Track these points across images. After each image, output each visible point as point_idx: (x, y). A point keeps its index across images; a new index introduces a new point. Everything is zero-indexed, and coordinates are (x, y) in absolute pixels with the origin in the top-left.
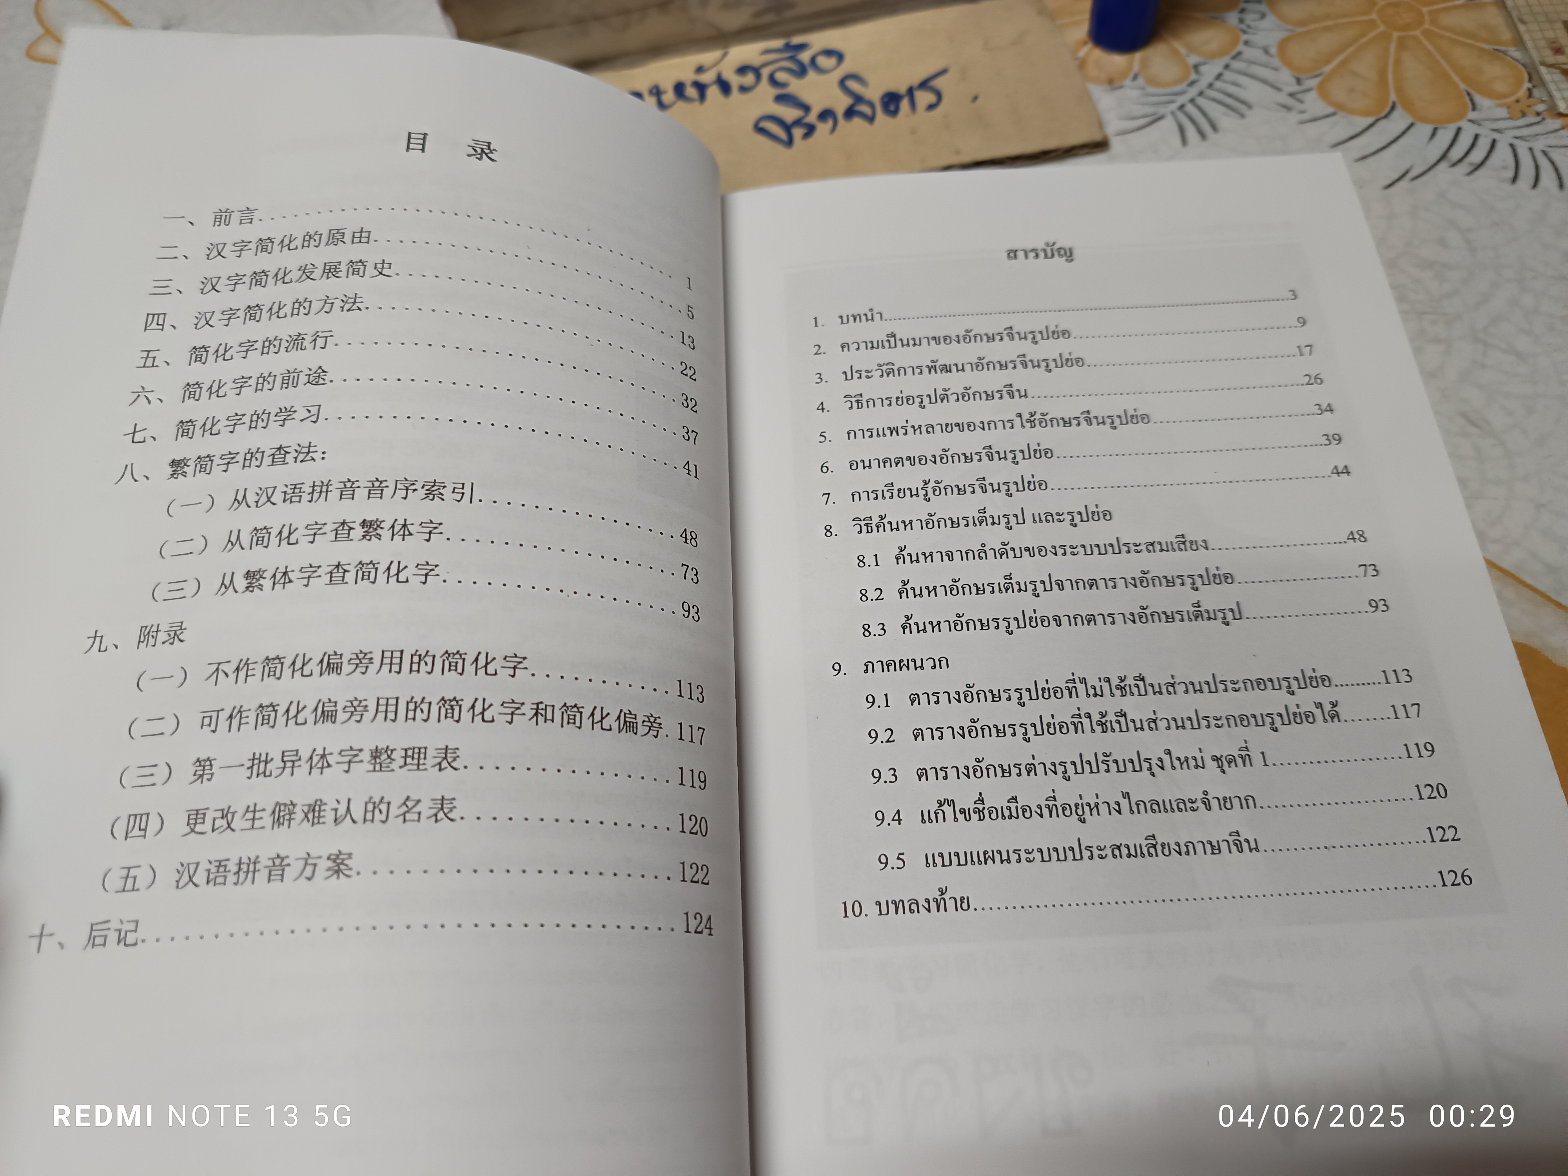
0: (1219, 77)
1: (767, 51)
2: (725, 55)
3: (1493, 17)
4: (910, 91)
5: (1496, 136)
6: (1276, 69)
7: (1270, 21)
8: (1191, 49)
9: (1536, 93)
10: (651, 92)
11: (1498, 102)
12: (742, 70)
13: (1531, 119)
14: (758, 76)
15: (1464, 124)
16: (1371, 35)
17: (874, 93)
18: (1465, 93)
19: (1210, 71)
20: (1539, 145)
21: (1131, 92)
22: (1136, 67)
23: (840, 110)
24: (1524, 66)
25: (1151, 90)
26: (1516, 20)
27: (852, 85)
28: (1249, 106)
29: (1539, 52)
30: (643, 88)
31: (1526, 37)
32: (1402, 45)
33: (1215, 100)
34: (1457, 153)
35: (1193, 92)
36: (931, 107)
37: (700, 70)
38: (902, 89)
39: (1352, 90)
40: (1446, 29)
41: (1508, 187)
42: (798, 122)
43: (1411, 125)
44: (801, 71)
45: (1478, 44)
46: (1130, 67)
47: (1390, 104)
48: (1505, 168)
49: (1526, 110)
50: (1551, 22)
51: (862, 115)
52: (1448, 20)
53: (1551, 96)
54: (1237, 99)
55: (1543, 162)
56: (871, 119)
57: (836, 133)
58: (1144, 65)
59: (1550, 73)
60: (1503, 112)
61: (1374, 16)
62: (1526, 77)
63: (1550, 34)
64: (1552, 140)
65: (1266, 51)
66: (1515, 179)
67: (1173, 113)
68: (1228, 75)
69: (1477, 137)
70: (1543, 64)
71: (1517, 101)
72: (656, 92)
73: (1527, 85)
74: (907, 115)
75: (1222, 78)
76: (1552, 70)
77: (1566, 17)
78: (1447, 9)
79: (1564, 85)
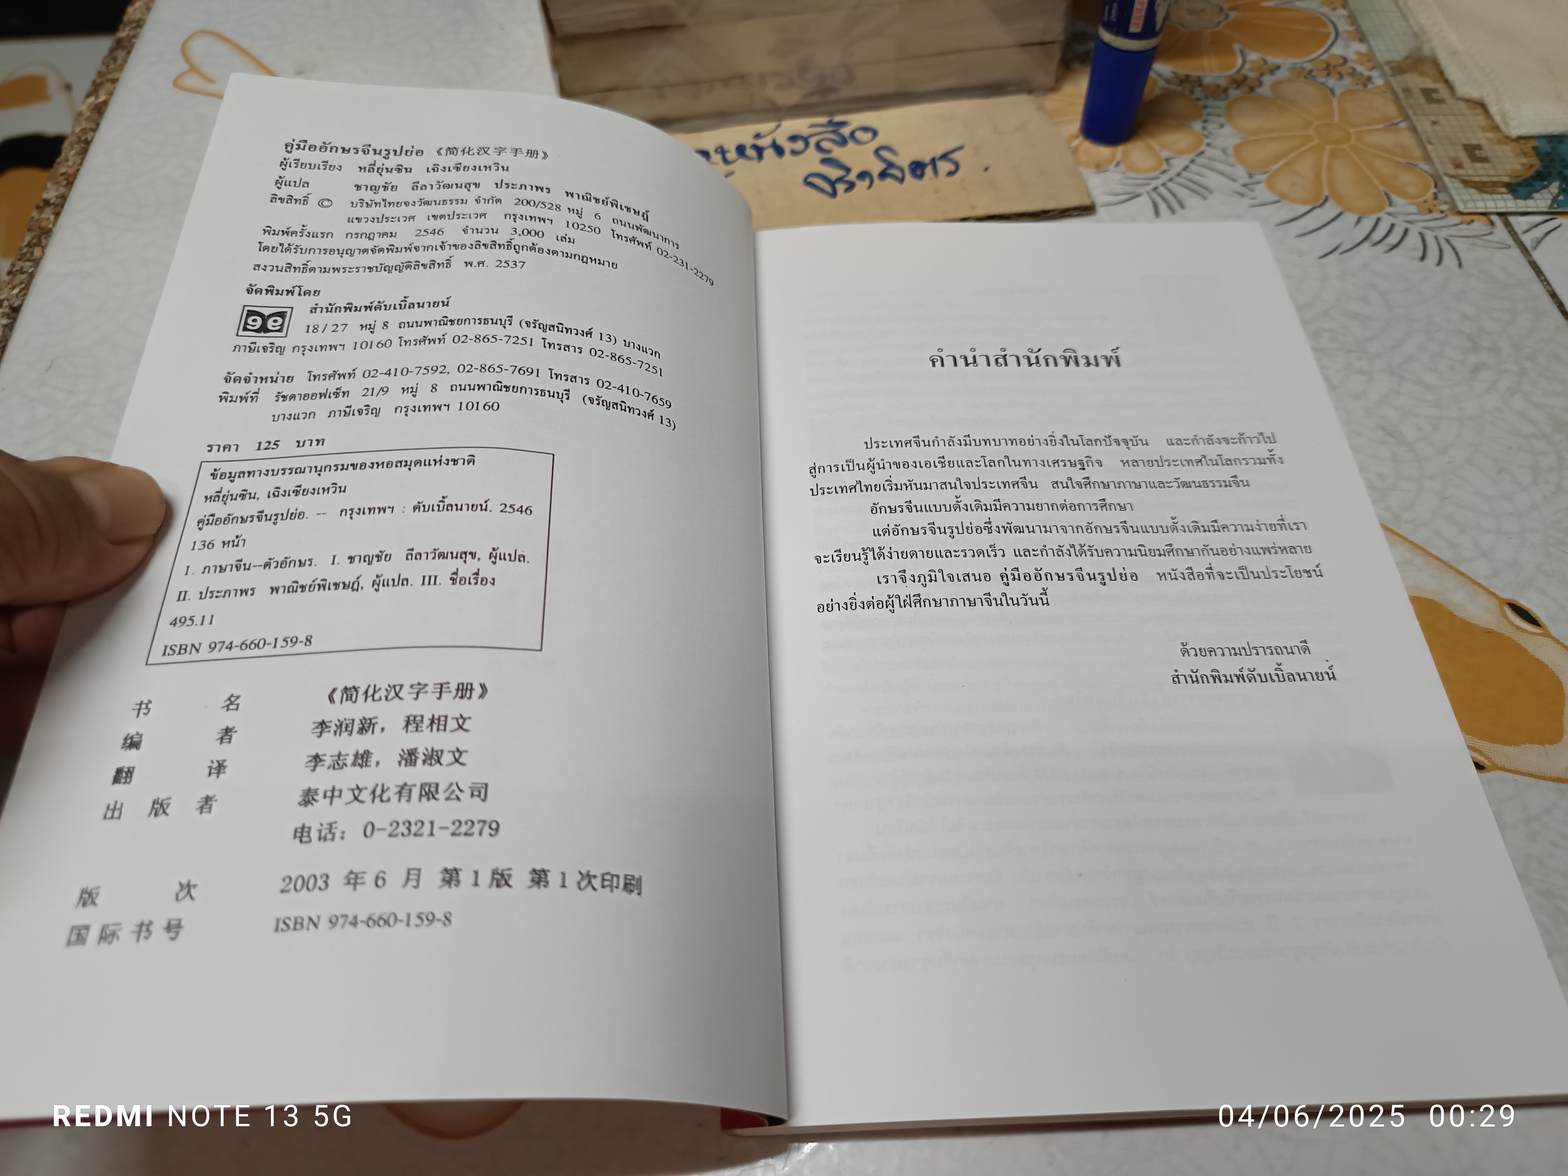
0: (1186, 168)
1: (813, 126)
2: (778, 126)
3: (1407, 139)
4: (933, 161)
5: (1408, 225)
6: (1232, 165)
7: (1228, 130)
8: (1164, 147)
9: (1441, 196)
10: (716, 151)
11: (1410, 201)
12: (793, 138)
13: (1436, 215)
14: (807, 144)
15: (1381, 215)
16: (1310, 145)
17: (904, 160)
18: (1383, 194)
19: (1179, 164)
20: (1443, 234)
21: (1114, 175)
22: (1119, 157)
23: (875, 173)
24: (1432, 176)
25: (1130, 174)
26: (1424, 140)
27: (885, 154)
28: (1211, 191)
29: (1443, 166)
30: (710, 147)
31: (1433, 155)
32: (1333, 154)
33: (1182, 185)
34: (1377, 235)
35: (1165, 178)
36: (950, 174)
37: (758, 136)
38: (927, 159)
39: (1293, 185)
40: (1369, 145)
41: (1418, 264)
42: (840, 180)
43: (1341, 214)
44: (843, 142)
45: (1395, 158)
46: (1114, 156)
47: (1324, 198)
48: (1415, 249)
49: (1433, 208)
50: (1452, 144)
51: (894, 177)
52: (1371, 138)
53: (1453, 199)
54: (1200, 186)
55: (1445, 247)
56: (902, 180)
57: (871, 190)
58: (1125, 155)
59: (1452, 182)
60: (1413, 209)
61: (1311, 132)
62: (1433, 184)
63: (1452, 154)
64: (1453, 231)
65: (1224, 151)
66: (1423, 258)
67: (1148, 193)
68: (1193, 168)
69: (1393, 226)
70: (1446, 174)
71: (1425, 202)
72: (722, 151)
73: (1433, 190)
74: (931, 179)
75: (1188, 169)
76: (1454, 180)
77: (1465, 142)
78: (1370, 131)
79: (1463, 191)
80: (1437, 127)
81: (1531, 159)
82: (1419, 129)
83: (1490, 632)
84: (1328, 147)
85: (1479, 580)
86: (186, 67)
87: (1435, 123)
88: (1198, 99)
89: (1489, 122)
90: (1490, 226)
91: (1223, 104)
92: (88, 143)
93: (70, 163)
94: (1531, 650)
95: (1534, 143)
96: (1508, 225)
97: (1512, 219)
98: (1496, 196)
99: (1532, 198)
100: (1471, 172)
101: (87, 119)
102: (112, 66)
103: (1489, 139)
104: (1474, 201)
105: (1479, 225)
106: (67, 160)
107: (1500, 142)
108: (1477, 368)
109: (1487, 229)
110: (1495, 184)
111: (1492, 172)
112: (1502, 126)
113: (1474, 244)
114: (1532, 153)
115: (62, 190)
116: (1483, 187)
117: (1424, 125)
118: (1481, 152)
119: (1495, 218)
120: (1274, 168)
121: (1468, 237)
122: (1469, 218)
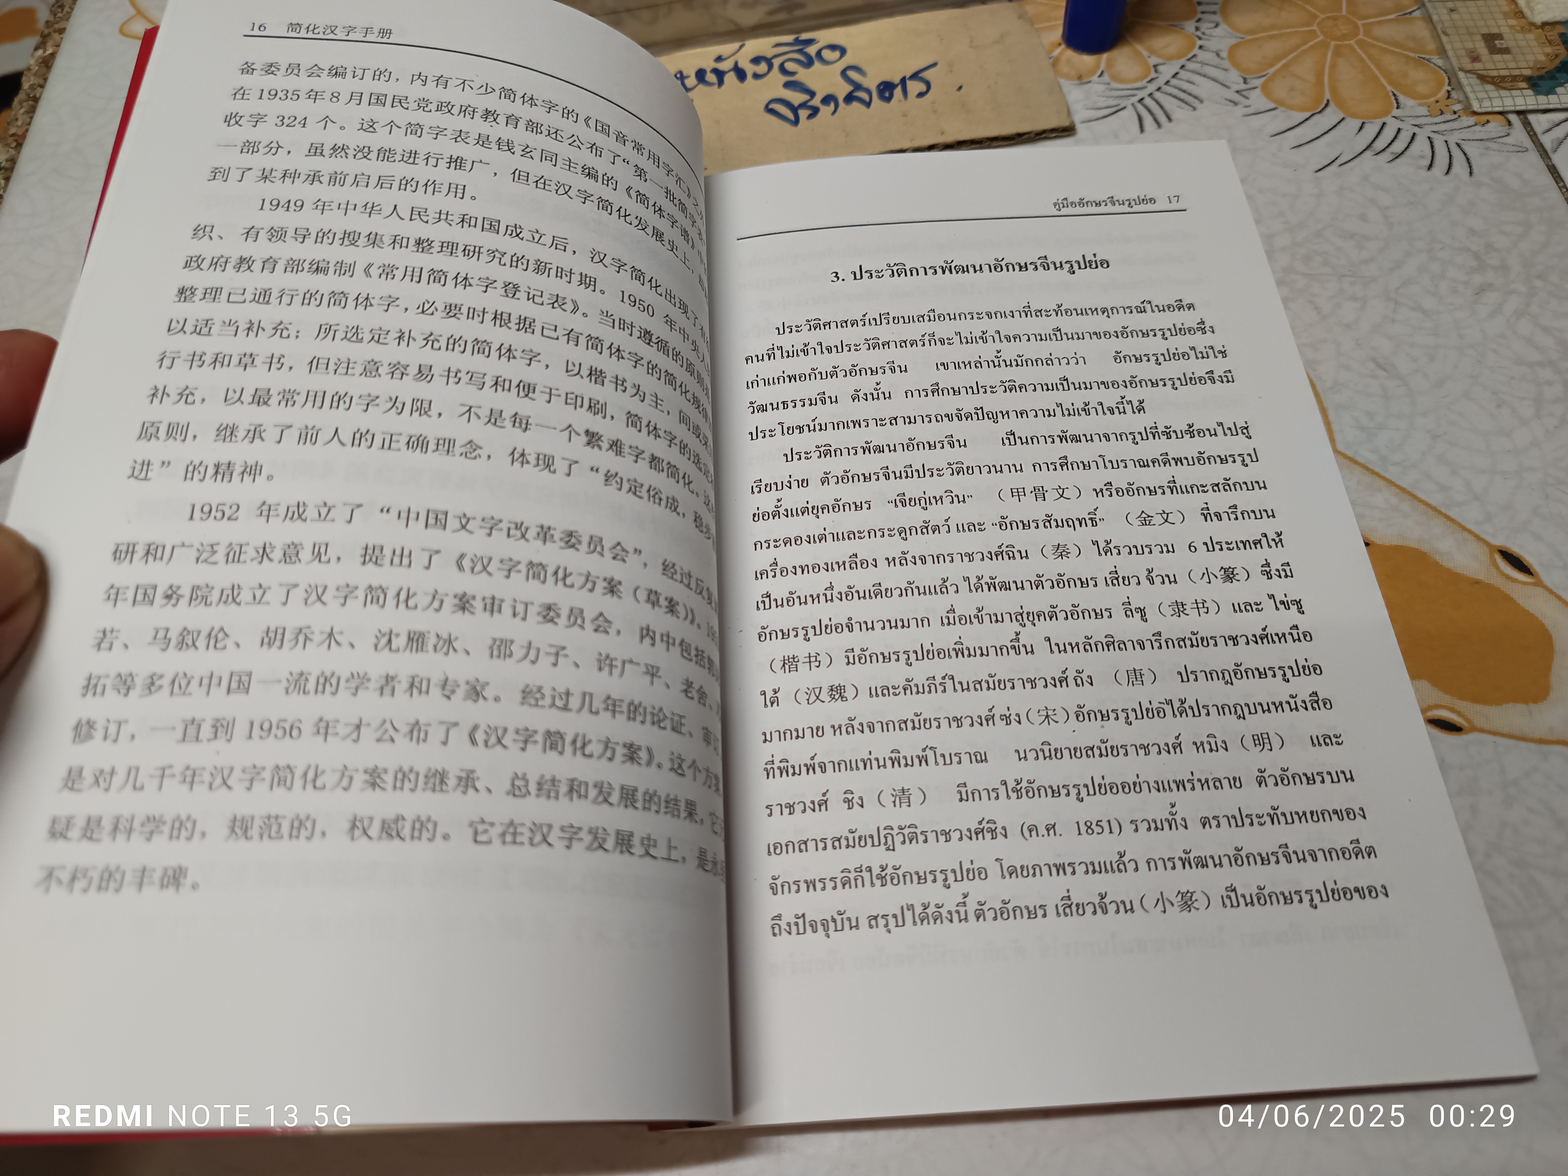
0: (1175, 75)
1: (778, 45)
2: (741, 47)
3: (1421, 30)
4: (903, 81)
5: (1416, 130)
6: (1226, 70)
7: (1223, 29)
8: (1152, 52)
9: (1454, 94)
10: (675, 77)
11: (1420, 102)
12: (756, 60)
13: (1448, 117)
14: (770, 66)
15: (1388, 119)
16: (1311, 43)
17: (871, 82)
18: (1391, 94)
19: (1167, 71)
20: (1453, 139)
21: (1097, 87)
22: (1103, 66)
23: (841, 96)
24: (1446, 71)
25: (1115, 85)
26: (1440, 31)
27: (852, 74)
28: (1201, 101)
29: (1458, 58)
31: (1448, 47)
32: (1337, 53)
33: (1170, 95)
34: (1380, 144)
35: (1152, 88)
36: (921, 95)
37: (719, 59)
38: (896, 79)
39: (1292, 89)
40: (1377, 39)
41: (1424, 173)
42: (803, 105)
43: (1342, 120)
44: (808, 62)
45: (1406, 52)
46: (1098, 65)
47: (1325, 102)
48: (1422, 157)
49: (1444, 109)
50: (1471, 34)
51: (861, 100)
52: (1379, 31)
53: (1467, 97)
54: (1190, 94)
55: (1456, 153)
56: (868, 104)
57: (836, 115)
58: (1110, 64)
59: (1467, 78)
60: (1423, 111)
61: (1315, 27)
62: (1447, 81)
63: (1470, 45)
64: (1465, 134)
65: (1218, 55)
66: (1430, 167)
67: (1133, 105)
68: (1183, 74)
69: (1399, 131)
70: (1461, 69)
71: (1437, 102)
72: (681, 76)
73: (1447, 88)
74: (900, 101)
75: (1178, 76)
76: (1469, 75)
77: (1485, 31)
78: (1380, 23)
79: (1479, 88)
80: (1455, 16)
81: (1558, 47)
82: (1435, 18)
83: (1477, 582)
85: (1469, 526)
86: (133, 12)
87: (1452, 10)
89: (1513, 7)
90: (1507, 127)
92: (36, 100)
93: (19, 123)
94: (1521, 601)
95: (1561, 29)
96: (1527, 124)
97: (1532, 118)
98: (1515, 93)
99: (1556, 93)
100: (1489, 66)
101: (35, 75)
102: (59, 15)
103: (1511, 27)
104: (1490, 99)
105: (1495, 127)
106: (17, 119)
107: (1523, 30)
108: (1482, 290)
109: (1505, 129)
110: (1514, 78)
111: (1512, 65)
112: (1526, 11)
113: (1488, 148)
114: (1558, 41)
115: (12, 152)
116: (1501, 83)
117: (1440, 13)
118: (1502, 42)
119: (1513, 118)
120: (1271, 71)
121: (1481, 140)
122: (1484, 118)
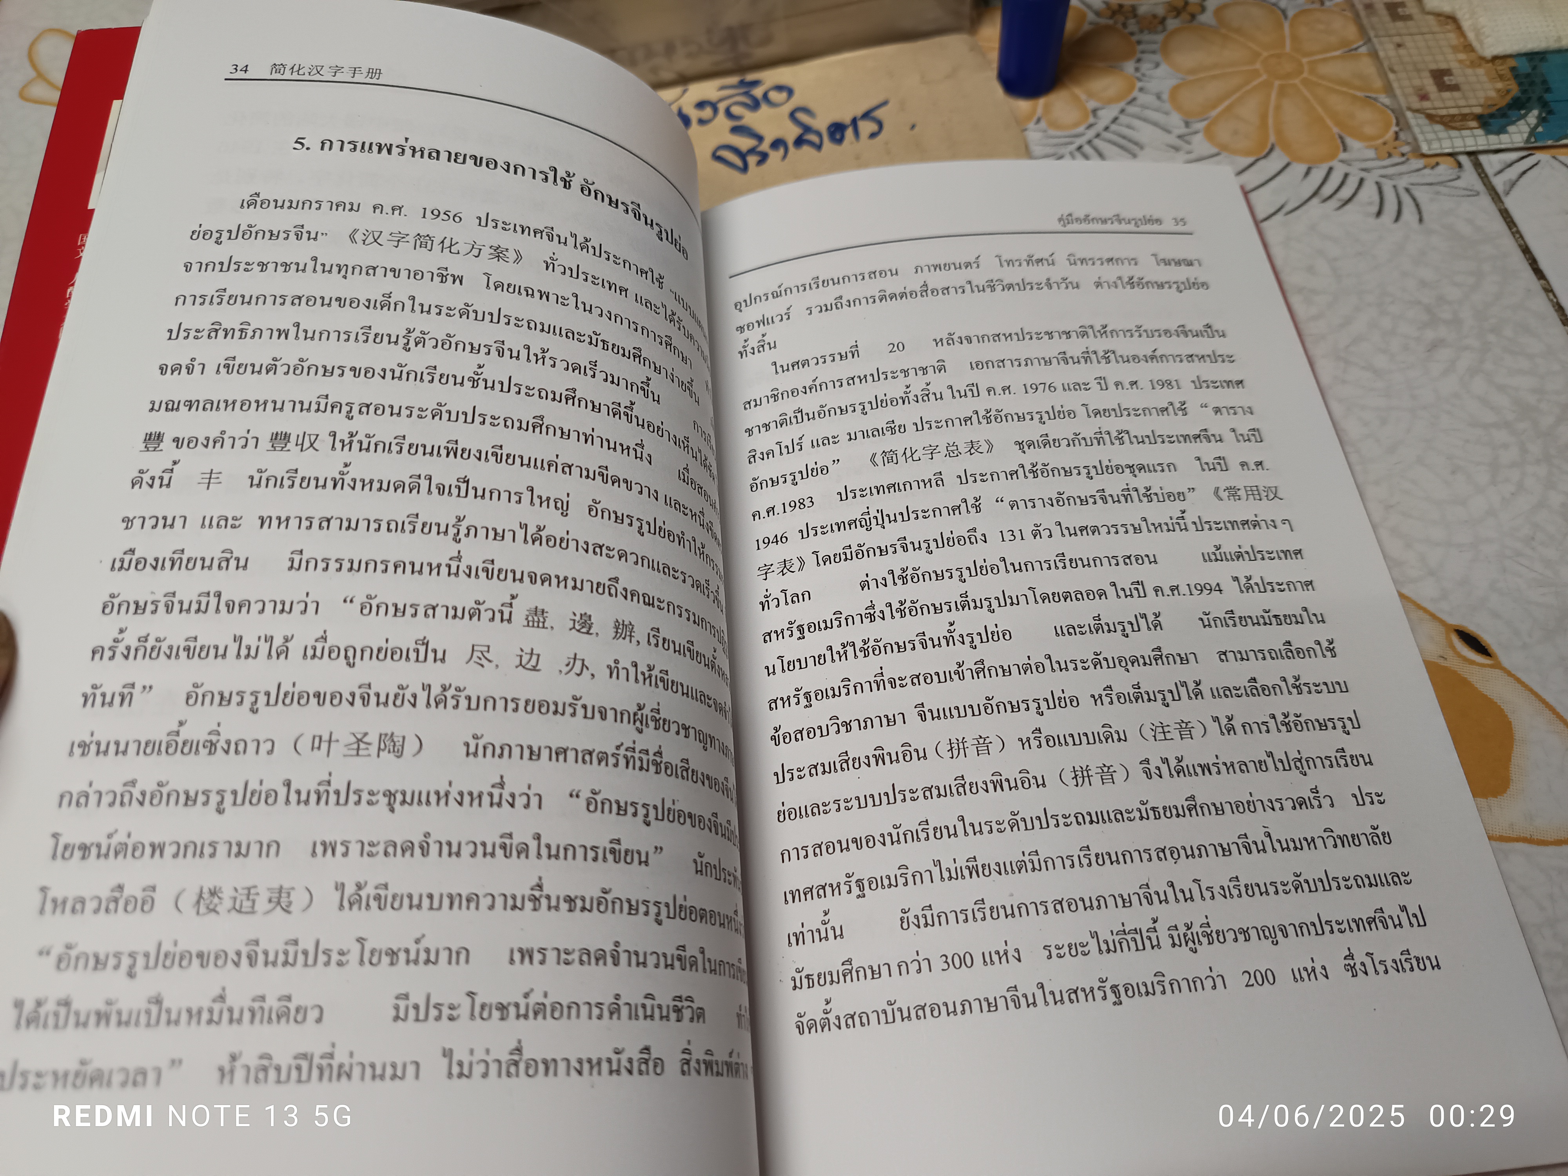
0: (1115, 120)
1: (723, 88)
3: (1367, 67)
5: (1364, 175)
6: (1167, 113)
7: (1164, 69)
8: (1091, 95)
9: (1402, 135)
11: (1367, 143)
12: (701, 105)
13: (1397, 159)
14: (716, 111)
15: (1335, 163)
16: (1255, 83)
18: (1337, 136)
19: (1106, 115)
20: (1402, 183)
21: (1033, 134)
23: (791, 141)
24: (1393, 111)
25: (1052, 132)
26: (1387, 68)
27: (802, 117)
28: (1141, 147)
29: (1406, 98)
31: (1395, 85)
32: (1282, 92)
33: (1110, 141)
34: (1328, 190)
35: (1091, 134)
38: (847, 120)
39: (1236, 132)
40: (1323, 78)
41: (1372, 221)
42: (752, 151)
43: (1288, 165)
44: (755, 105)
45: (1351, 91)
46: (1034, 111)
47: (1269, 146)
48: (1371, 204)
49: (1392, 151)
50: (1418, 71)
51: (811, 143)
52: (1326, 69)
53: (1415, 139)
54: (1130, 140)
55: (1406, 199)
56: (819, 147)
57: (785, 160)
58: (1047, 108)
59: (1416, 118)
60: (1371, 154)
61: (1258, 66)
62: (1394, 121)
63: (1417, 82)
64: (1415, 178)
65: (1159, 97)
66: (1379, 213)
67: (1071, 153)
68: (1123, 119)
69: (1346, 176)
70: (1409, 109)
71: (1385, 144)
73: (1395, 128)
75: (1118, 121)
76: (1418, 115)
77: (1434, 67)
78: (1325, 60)
79: (1428, 128)
80: (1402, 51)
81: (1508, 83)
82: (1382, 54)
84: (1277, 83)
85: (1425, 604)
86: (31, 72)
87: (1399, 45)
88: (1132, 34)
89: (1462, 40)
90: (1457, 170)
91: (1160, 38)
94: (1478, 685)
95: (1512, 63)
96: (1478, 166)
97: (1483, 158)
98: (1466, 133)
99: (1506, 132)
100: (1438, 104)
103: (1460, 62)
104: (1439, 140)
105: (1445, 169)
107: (1473, 65)
108: (1435, 346)
109: (1455, 172)
110: (1464, 117)
111: (1462, 103)
112: (1475, 44)
113: (1438, 193)
114: (1510, 75)
116: (1450, 122)
117: (1386, 50)
118: (1451, 78)
119: (1464, 159)
120: (1214, 113)
121: (1431, 184)
122: (1433, 161)
